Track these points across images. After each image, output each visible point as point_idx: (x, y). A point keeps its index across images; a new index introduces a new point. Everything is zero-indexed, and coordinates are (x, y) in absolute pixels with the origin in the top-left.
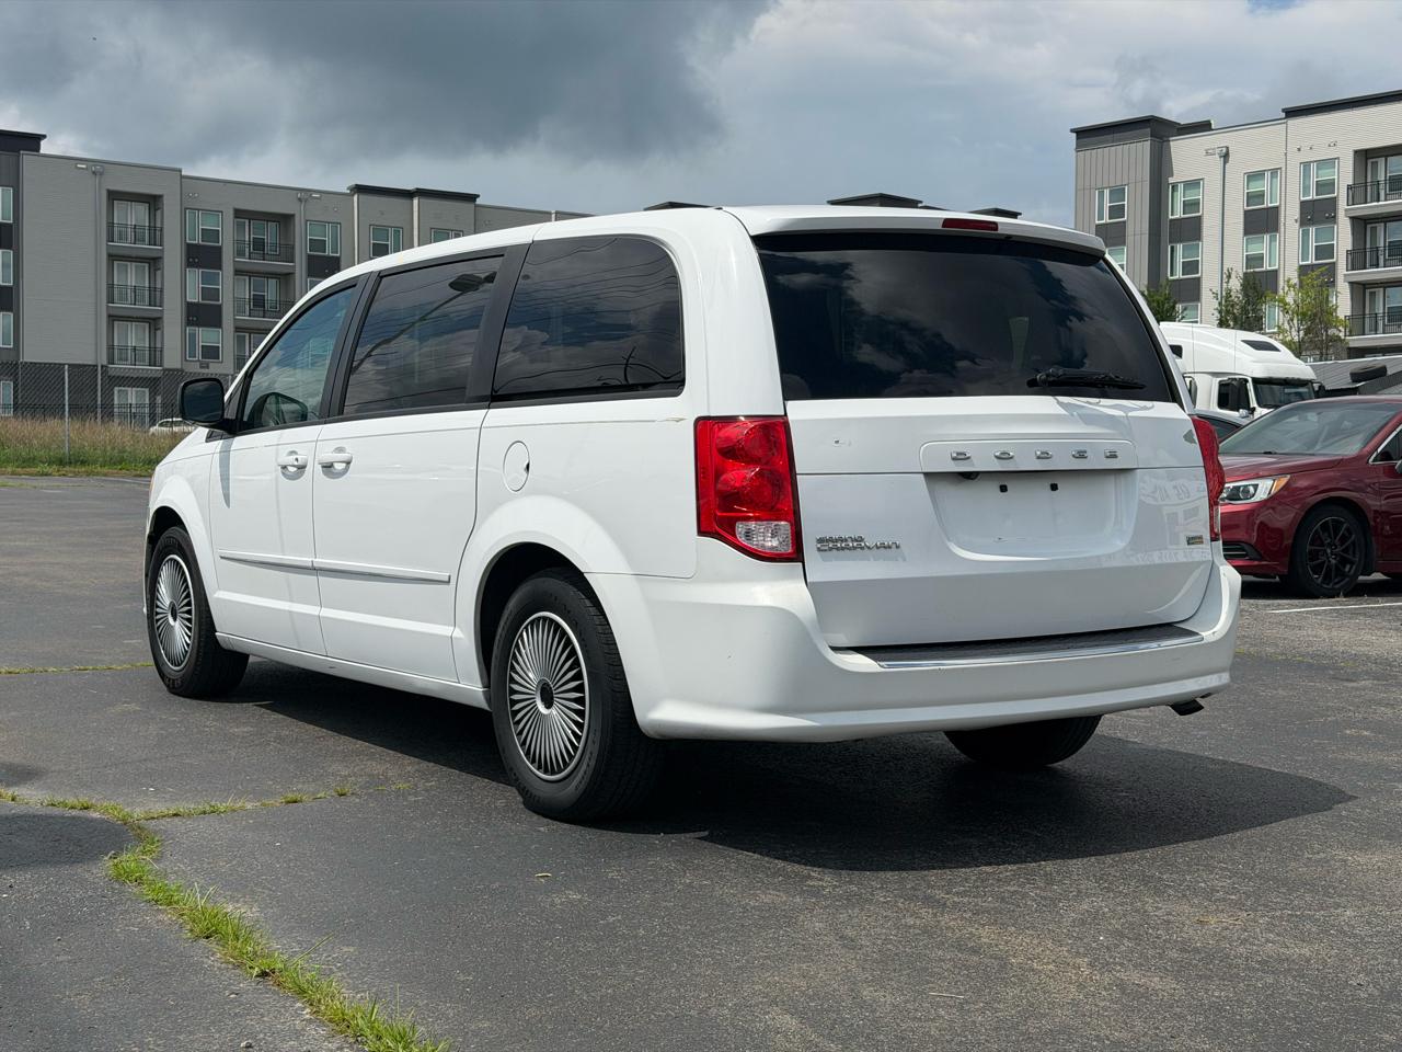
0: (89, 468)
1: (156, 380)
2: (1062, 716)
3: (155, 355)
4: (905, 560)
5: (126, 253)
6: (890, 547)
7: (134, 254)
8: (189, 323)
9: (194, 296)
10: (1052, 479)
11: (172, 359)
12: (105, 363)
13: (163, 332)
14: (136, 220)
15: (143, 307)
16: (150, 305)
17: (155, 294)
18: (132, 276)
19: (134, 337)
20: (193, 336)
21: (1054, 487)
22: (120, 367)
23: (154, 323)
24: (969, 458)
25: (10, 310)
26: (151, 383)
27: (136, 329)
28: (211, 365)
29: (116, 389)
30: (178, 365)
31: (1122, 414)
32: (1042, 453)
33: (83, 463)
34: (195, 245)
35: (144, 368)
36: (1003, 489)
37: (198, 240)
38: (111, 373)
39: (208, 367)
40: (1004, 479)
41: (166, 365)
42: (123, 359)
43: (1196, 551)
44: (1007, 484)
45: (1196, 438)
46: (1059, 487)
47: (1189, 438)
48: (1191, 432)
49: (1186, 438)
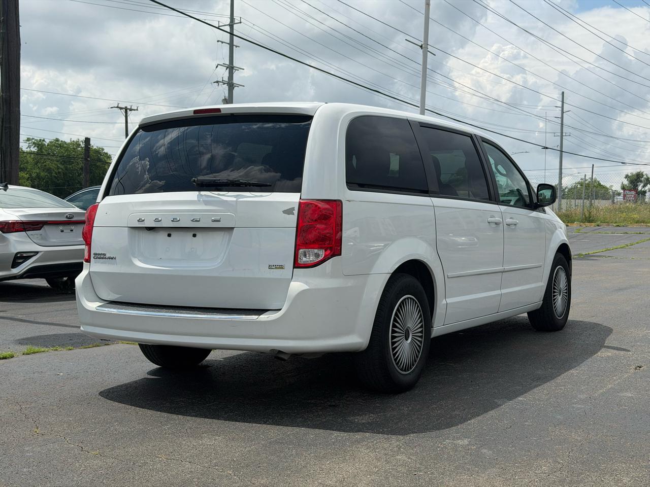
2: (200, 346)
4: (117, 265)
6: (113, 258)
10: (194, 231)
21: (194, 236)
24: (143, 221)
31: (235, 199)
32: (174, 219)
36: (169, 235)
40: (170, 231)
43: (277, 274)
44: (172, 233)
45: (296, 212)
46: (197, 236)
47: (289, 212)
48: (293, 209)
49: (286, 212)
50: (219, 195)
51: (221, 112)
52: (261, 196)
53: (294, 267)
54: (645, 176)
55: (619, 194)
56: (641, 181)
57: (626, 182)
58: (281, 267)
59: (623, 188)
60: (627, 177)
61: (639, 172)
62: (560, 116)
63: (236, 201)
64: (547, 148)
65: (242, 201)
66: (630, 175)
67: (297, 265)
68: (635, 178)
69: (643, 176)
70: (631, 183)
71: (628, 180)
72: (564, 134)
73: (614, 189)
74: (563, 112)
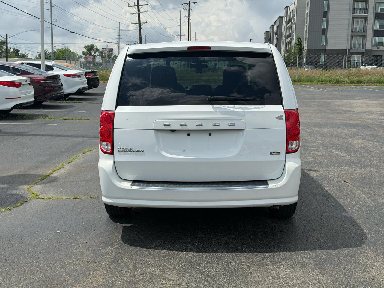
0: (301, 83)
1: (364, 53)
3: (364, 46)
4: (145, 156)
5: (358, 17)
6: (141, 151)
7: (360, 17)
8: (375, 36)
9: (376, 28)
11: (368, 47)
12: (349, 49)
13: (366, 39)
14: (361, 7)
15: (362, 32)
16: (363, 31)
17: (365, 28)
18: (359, 23)
19: (358, 41)
20: (375, 40)
21: (210, 134)
22: (354, 49)
23: (364, 36)
24: (169, 125)
25: (325, 35)
26: (362, 54)
27: (359, 38)
28: (380, 48)
29: (352, 56)
30: (370, 48)
32: (199, 124)
33: (300, 81)
34: (378, 13)
35: (360, 50)
36: (189, 135)
37: (379, 11)
38: (351, 51)
39: (379, 49)
41: (367, 48)
42: (355, 47)
43: (275, 157)
44: (190, 133)
45: (284, 118)
46: (212, 134)
47: (279, 118)
48: (282, 116)
49: (277, 118)
50: (228, 107)
51: (211, 49)
52: (259, 108)
53: (287, 152)
54: (95, 47)
55: (82, 57)
56: (93, 50)
57: (85, 50)
58: (279, 153)
59: (84, 53)
60: (85, 47)
61: (92, 45)
62: (50, 9)
63: (244, 112)
64: (73, 33)
65: (247, 112)
66: (87, 46)
67: (288, 151)
68: (90, 48)
69: (94, 47)
70: (88, 51)
71: (86, 49)
72: (53, 20)
73: (78, 54)
74: (51, 6)
